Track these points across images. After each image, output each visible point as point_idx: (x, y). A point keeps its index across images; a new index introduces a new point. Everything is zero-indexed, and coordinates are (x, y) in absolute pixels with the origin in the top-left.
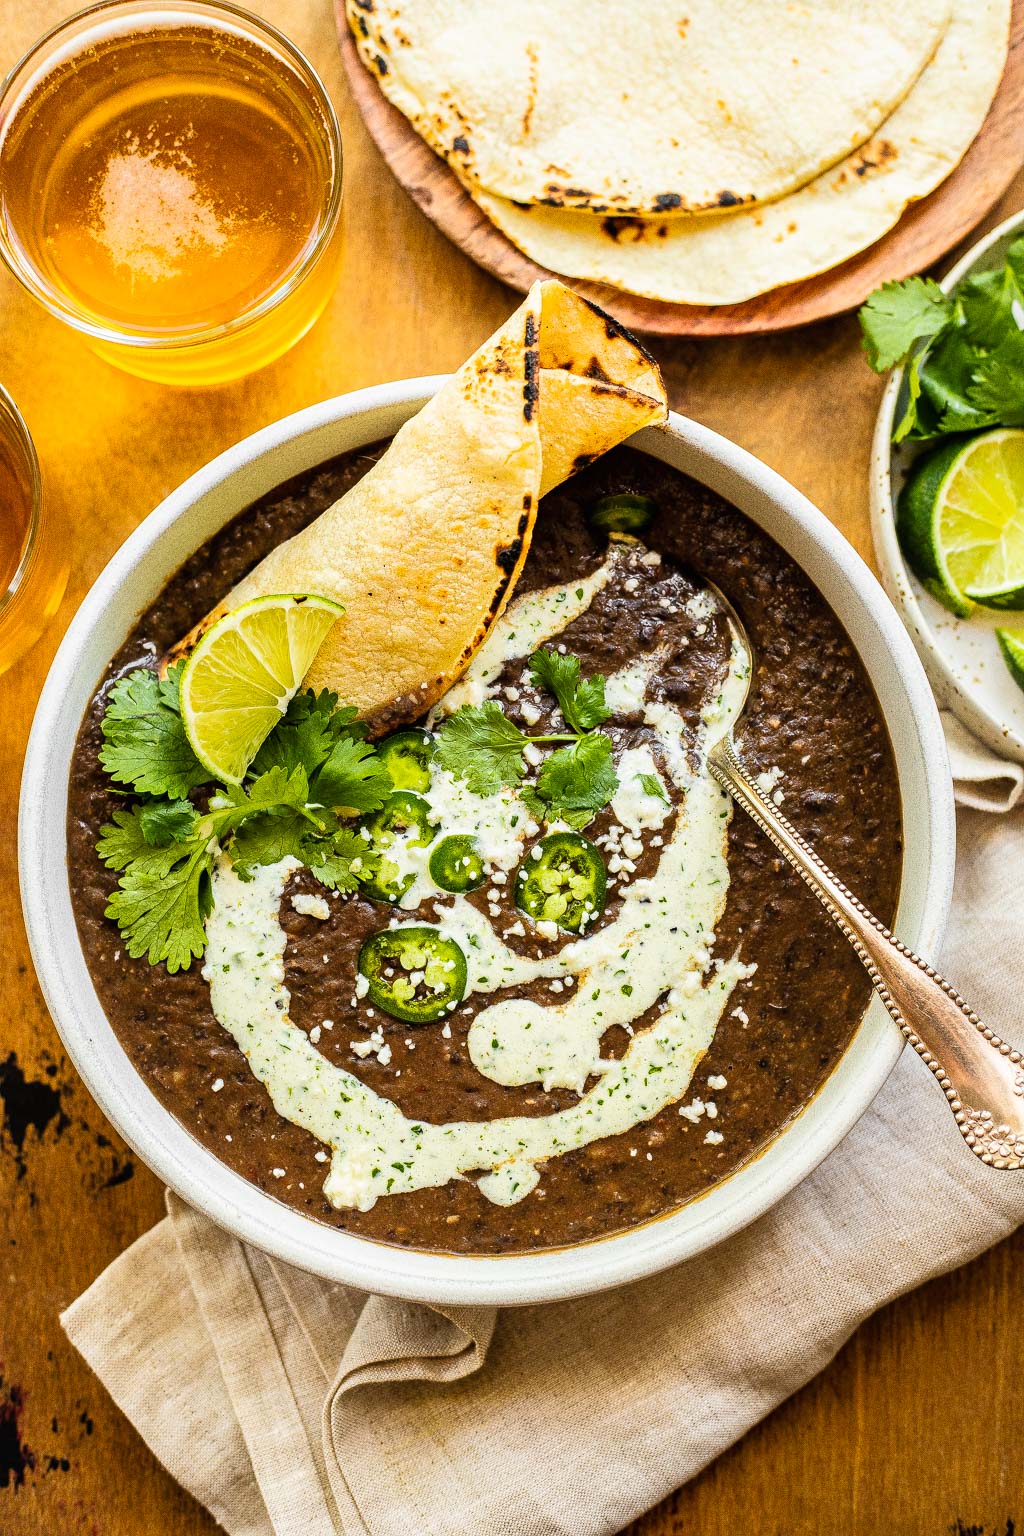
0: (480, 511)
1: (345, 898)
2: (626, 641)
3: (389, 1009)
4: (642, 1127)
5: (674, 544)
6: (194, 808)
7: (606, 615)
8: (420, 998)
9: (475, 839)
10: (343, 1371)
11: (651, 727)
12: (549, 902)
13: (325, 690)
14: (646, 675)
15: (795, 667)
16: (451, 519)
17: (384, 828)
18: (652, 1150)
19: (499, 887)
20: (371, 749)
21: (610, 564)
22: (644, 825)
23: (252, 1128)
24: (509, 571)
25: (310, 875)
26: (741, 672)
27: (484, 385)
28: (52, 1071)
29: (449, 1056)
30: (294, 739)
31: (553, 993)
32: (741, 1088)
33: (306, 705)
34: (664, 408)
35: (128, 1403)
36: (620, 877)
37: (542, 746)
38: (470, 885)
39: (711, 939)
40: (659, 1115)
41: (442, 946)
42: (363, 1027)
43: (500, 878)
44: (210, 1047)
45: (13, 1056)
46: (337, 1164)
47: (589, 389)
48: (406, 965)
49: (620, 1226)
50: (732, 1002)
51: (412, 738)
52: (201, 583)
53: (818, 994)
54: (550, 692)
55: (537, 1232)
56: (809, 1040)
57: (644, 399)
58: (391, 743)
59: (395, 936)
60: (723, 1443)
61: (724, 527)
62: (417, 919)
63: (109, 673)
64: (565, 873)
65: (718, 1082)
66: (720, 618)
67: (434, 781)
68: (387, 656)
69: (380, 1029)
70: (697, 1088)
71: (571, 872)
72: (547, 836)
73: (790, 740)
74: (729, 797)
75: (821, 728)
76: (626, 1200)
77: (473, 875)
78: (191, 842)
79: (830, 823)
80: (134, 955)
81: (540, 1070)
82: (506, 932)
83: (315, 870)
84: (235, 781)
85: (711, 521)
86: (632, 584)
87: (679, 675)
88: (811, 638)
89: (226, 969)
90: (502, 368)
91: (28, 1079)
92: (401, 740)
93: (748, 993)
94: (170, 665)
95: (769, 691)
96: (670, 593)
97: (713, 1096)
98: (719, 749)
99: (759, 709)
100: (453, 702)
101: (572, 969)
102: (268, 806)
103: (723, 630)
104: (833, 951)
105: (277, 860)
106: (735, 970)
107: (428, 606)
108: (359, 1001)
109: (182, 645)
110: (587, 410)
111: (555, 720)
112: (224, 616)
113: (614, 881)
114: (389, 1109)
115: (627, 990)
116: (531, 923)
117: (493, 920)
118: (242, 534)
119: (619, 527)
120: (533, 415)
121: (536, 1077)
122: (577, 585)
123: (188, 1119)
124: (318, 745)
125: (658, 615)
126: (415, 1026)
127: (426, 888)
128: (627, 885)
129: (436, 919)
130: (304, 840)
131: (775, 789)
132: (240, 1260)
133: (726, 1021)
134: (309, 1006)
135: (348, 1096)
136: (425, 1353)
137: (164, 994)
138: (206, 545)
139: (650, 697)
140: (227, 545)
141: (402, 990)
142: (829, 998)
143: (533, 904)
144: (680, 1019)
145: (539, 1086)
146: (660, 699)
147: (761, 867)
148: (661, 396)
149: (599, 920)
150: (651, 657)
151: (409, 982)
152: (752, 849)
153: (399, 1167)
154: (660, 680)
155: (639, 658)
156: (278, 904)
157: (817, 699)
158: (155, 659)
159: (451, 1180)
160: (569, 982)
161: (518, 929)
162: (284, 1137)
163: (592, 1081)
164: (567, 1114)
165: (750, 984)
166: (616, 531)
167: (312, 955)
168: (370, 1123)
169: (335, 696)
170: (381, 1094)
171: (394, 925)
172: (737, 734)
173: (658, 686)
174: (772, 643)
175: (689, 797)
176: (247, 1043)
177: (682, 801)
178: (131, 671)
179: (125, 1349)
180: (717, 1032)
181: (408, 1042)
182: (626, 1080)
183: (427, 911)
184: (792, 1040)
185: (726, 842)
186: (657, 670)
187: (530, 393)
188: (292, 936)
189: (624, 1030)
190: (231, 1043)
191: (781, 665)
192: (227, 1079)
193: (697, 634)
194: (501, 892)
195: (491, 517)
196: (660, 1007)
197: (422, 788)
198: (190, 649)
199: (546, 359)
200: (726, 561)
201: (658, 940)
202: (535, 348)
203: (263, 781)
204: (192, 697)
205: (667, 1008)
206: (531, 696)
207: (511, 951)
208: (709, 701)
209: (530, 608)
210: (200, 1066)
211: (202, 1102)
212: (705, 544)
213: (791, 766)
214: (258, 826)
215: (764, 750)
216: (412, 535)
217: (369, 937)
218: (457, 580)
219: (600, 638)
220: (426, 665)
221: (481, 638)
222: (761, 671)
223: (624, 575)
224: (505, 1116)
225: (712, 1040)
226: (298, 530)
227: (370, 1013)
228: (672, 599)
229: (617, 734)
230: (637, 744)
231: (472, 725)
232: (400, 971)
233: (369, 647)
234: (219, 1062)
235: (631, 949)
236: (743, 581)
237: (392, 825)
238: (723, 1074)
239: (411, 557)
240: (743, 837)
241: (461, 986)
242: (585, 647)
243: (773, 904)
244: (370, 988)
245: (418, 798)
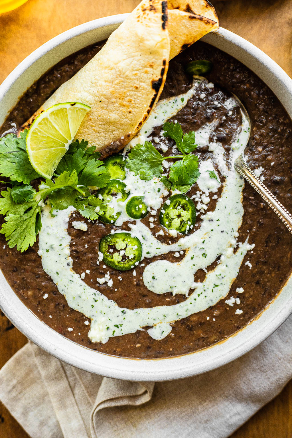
0: (145, 67)
1: (93, 222)
2: (201, 118)
3: (112, 265)
4: (211, 308)
5: (220, 80)
6: (33, 188)
7: (193, 108)
8: (124, 260)
9: (143, 197)
10: (97, 403)
11: (212, 152)
12: (173, 221)
13: (83, 140)
14: (209, 132)
15: (268, 127)
16: (133, 70)
17: (108, 194)
18: (215, 317)
19: (154, 216)
20: (102, 163)
21: (194, 88)
22: (210, 191)
23: (60, 312)
24: (157, 91)
25: (79, 213)
26: (246, 130)
27: (145, 16)
29: (135, 283)
30: (71, 159)
31: (176, 257)
32: (249, 292)
33: (76, 145)
34: (217, 24)
35: (16, 414)
36: (201, 211)
37: (169, 161)
38: (142, 216)
39: (237, 235)
40: (218, 303)
41: (132, 240)
42: (101, 273)
43: (154, 213)
44: (42, 282)
46: (93, 326)
47: (187, 18)
48: (118, 248)
49: (203, 347)
50: (245, 260)
51: (118, 158)
52: (33, 99)
53: (278, 255)
54: (171, 141)
55: (171, 350)
56: (275, 273)
57: (210, 21)
58: (110, 160)
59: (114, 236)
61: (239, 73)
62: (122, 230)
64: (179, 210)
65: (240, 290)
66: (236, 110)
67: (127, 175)
68: (107, 126)
69: (108, 273)
70: (232, 293)
71: (182, 209)
72: (172, 196)
73: (266, 156)
74: (243, 179)
75: (278, 151)
76: (206, 336)
77: (144, 212)
78: (32, 202)
79: (282, 188)
80: (11, 247)
81: (171, 287)
82: (157, 234)
83: (80, 211)
84: (49, 177)
85: (234, 70)
86: (203, 95)
87: (222, 131)
88: (274, 116)
89: (47, 251)
90: (152, 8)
92: (114, 159)
93: (251, 255)
94: (21, 132)
95: (257, 137)
96: (218, 99)
97: (238, 296)
98: (239, 160)
99: (254, 144)
100: (133, 143)
101: (183, 248)
102: (62, 187)
103: (239, 113)
104: (284, 239)
105: (66, 208)
106: (246, 247)
107: (124, 106)
108: (100, 262)
109: (26, 124)
110: (187, 26)
111: (174, 150)
112: (42, 112)
113: (199, 213)
114: (113, 304)
115: (205, 255)
116: (167, 230)
117: (151, 229)
118: (49, 79)
119: (197, 73)
120: (166, 27)
121: (170, 290)
122: (181, 96)
123: (34, 309)
124: (81, 162)
125: (213, 108)
126: (122, 271)
127: (125, 217)
128: (204, 214)
129: (129, 229)
130: (76, 200)
131: (261, 175)
133: (243, 267)
134: (80, 265)
135: (96, 299)
136: (128, 394)
137: (23, 261)
138: (35, 84)
139: (211, 140)
140: (43, 84)
141: (116, 258)
142: (283, 257)
143: (167, 223)
144: (225, 266)
145: (171, 293)
146: (215, 141)
147: (256, 206)
148: (216, 20)
149: (193, 228)
150: (211, 124)
151: (119, 254)
152: (252, 199)
153: (117, 326)
154: (215, 134)
155: (206, 125)
156: (67, 226)
157: (277, 140)
158: (16, 129)
159: (137, 331)
160: (182, 253)
161: (161, 233)
162: (72, 316)
163: (191, 291)
164: (182, 304)
165: (252, 252)
166: (196, 75)
167: (81, 245)
168: (105, 309)
169: (87, 142)
170: (109, 298)
171: (113, 232)
172: (245, 154)
173: (214, 136)
174: (259, 118)
175: (227, 179)
176: (56, 280)
177: (225, 181)
178: (6, 134)
179: (14, 394)
180: (240, 271)
181: (119, 278)
182: (205, 290)
183: (126, 226)
184: (269, 273)
185: (242, 197)
186: (213, 129)
187: (164, 18)
188: (73, 238)
189: (203, 271)
190: (50, 280)
191: (262, 127)
192: (49, 294)
193: (229, 115)
194: (154, 218)
195: (149, 69)
196: (217, 261)
197: (122, 178)
198: (29, 125)
199: (169, 5)
200: (240, 86)
201: (217, 236)
203: (60, 177)
204: (31, 145)
205: (220, 262)
206: (164, 141)
207: (159, 242)
208: (234, 141)
209: (163, 106)
210: (38, 289)
211: (39, 303)
212: (232, 79)
213: (266, 166)
214: (58, 194)
215: (256, 160)
216: (117, 77)
217: (103, 237)
218: (136, 95)
219: (191, 117)
220: (123, 129)
221: (146, 118)
222: (254, 129)
223: (200, 92)
224: (158, 305)
225: (237, 274)
226: (70, 77)
227: (104, 267)
228: (219, 101)
229: (198, 155)
230: (206, 159)
231: (141, 152)
232: (116, 250)
233: (100, 123)
234: (46, 287)
235: (206, 239)
236: (247, 94)
237: (111, 193)
238: (242, 287)
239: (117, 86)
240: (249, 195)
241: (140, 255)
242: (185, 121)
243: (261, 221)
244: (104, 257)
245: (121, 182)
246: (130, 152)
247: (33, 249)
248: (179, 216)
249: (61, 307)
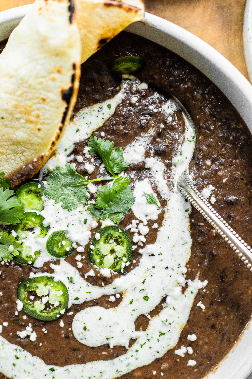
0: (52, 73)
1: (8, 264)
2: (134, 128)
3: (34, 315)
4: (158, 361)
5: (154, 79)
7: (123, 116)
8: (48, 309)
9: (67, 232)
11: (149, 169)
12: (106, 259)
14: (144, 144)
15: (217, 135)
16: (37, 78)
17: (23, 229)
18: (163, 371)
19: (81, 254)
20: (13, 193)
21: (123, 90)
22: (148, 218)
24: (68, 102)
26: (191, 139)
27: (48, 7)
29: (63, 335)
31: (111, 302)
32: (203, 339)
34: (142, 11)
36: (139, 244)
37: (97, 183)
38: (67, 254)
39: (185, 270)
40: (165, 355)
41: (56, 284)
42: (22, 325)
43: (81, 249)
48: (39, 294)
50: (197, 300)
51: (33, 185)
53: (237, 292)
54: (98, 158)
56: (234, 314)
57: (131, 8)
58: (23, 189)
59: (34, 280)
61: (177, 69)
62: (43, 272)
64: (112, 245)
65: (192, 337)
66: (178, 113)
67: (45, 205)
68: (15, 147)
70: (182, 341)
71: (115, 243)
72: (102, 227)
73: (216, 171)
74: (189, 203)
75: (231, 164)
77: (68, 249)
79: (238, 210)
81: (107, 339)
82: (86, 275)
85: (171, 66)
87: (161, 142)
88: (223, 120)
92: (27, 187)
93: (204, 295)
95: (205, 148)
96: (153, 103)
97: (190, 344)
98: (182, 178)
99: (201, 157)
100: (51, 165)
101: (119, 290)
103: (180, 118)
104: (243, 272)
106: (197, 284)
107: (31, 122)
108: (19, 312)
110: (103, 16)
111: (102, 171)
113: (136, 247)
114: (38, 361)
115: (146, 298)
116: (98, 270)
117: (79, 269)
119: (126, 72)
120: (74, 20)
121: (106, 342)
122: (107, 102)
125: (149, 114)
126: (45, 323)
127: (45, 257)
128: (142, 248)
129: (52, 271)
131: (211, 196)
133: (194, 309)
135: (18, 356)
139: (147, 154)
141: (38, 306)
142: (242, 294)
143: (98, 261)
144: (172, 310)
145: (108, 346)
146: (152, 155)
147: (207, 234)
148: (141, 6)
149: (130, 266)
150: (146, 135)
151: (42, 302)
152: (202, 226)
154: (151, 146)
155: (140, 136)
157: (228, 150)
160: (118, 296)
161: (91, 273)
163: (132, 341)
164: (122, 358)
165: (205, 290)
166: (125, 74)
168: (29, 368)
170: (34, 355)
171: (32, 275)
172: (190, 169)
173: (151, 149)
174: (205, 124)
175: (169, 203)
177: (166, 205)
180: (190, 315)
181: (44, 330)
182: (149, 340)
183: (47, 268)
184: (226, 315)
185: (189, 224)
186: (150, 141)
187: (71, 9)
189: (146, 317)
191: (210, 135)
193: (168, 122)
194: (82, 256)
195: (56, 75)
196: (162, 304)
197: (40, 209)
200: (180, 85)
201: (159, 273)
205: (165, 305)
206: (89, 159)
207: (89, 284)
208: (176, 154)
209: (85, 116)
212: (169, 78)
213: (218, 184)
215: (205, 177)
216: (19, 87)
217: (21, 281)
218: (43, 108)
219: (121, 127)
220: (35, 150)
221: (58, 137)
222: (200, 138)
223: (130, 95)
224: (93, 361)
225: (188, 318)
227: (25, 317)
228: (155, 105)
229: (133, 174)
230: (143, 178)
231: (60, 175)
232: (37, 298)
233: (6, 143)
235: (146, 279)
236: (189, 95)
237: (27, 228)
238: (195, 333)
239: (20, 99)
241: (67, 302)
242: (114, 132)
243: (213, 252)
244: (24, 306)
245: (38, 214)
246: (47, 175)
248: (112, 251)
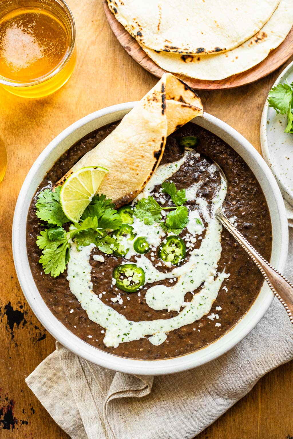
0: (149, 141)
1: (109, 256)
2: (190, 179)
3: (123, 288)
4: (197, 322)
5: (204, 151)
6: (64, 230)
7: (184, 172)
8: (131, 285)
9: (147, 238)
10: (109, 395)
11: (198, 204)
12: (169, 256)
13: (102, 194)
14: (196, 190)
15: (240, 187)
16: (140, 144)
17: (120, 235)
18: (200, 328)
19: (154, 252)
20: (116, 211)
21: (185, 157)
22: (196, 233)
23: (82, 324)
24: (158, 159)
25: (98, 249)
26: (224, 188)
27: (150, 104)
28: (21, 307)
29: (140, 302)
30: (93, 209)
31: (170, 283)
32: (226, 310)
33: (97, 198)
34: (202, 111)
35: (46, 405)
36: (189, 249)
37: (166, 210)
38: (146, 252)
39: (217, 266)
40: (202, 318)
41: (138, 269)
42: (114, 294)
43: (154, 249)
44: (69, 300)
45: (10, 303)
46: (108, 334)
47: (180, 106)
48: (127, 275)
49: (191, 351)
50: (223, 285)
51: (128, 208)
52: (65, 164)
53: (248, 282)
54: (168, 196)
55: (166, 353)
56: (245, 296)
57: (197, 108)
58: (122, 210)
59: (123, 267)
60: (221, 414)
61: (219, 146)
62: (130, 262)
63: (38, 190)
64: (173, 248)
65: (219, 308)
66: (217, 173)
67: (134, 221)
68: (120, 184)
69: (119, 294)
70: (213, 310)
71: (175, 247)
72: (168, 237)
73: (239, 208)
74: (221, 225)
75: (248, 204)
76: (192, 343)
77: (147, 249)
78: (63, 240)
79: (251, 232)
80: (46, 273)
81: (166, 306)
82: (156, 265)
83: (99, 247)
84: (76, 222)
85: (215, 144)
86: (192, 163)
87: (206, 189)
88: (244, 178)
89: (74, 277)
90: (155, 99)
91: (14, 309)
92: (124, 209)
93: (227, 282)
94: (56, 188)
95: (232, 194)
96: (203, 165)
97: (218, 312)
98: (218, 211)
99: (230, 199)
100: (139, 197)
101: (176, 276)
102: (85, 229)
103: (218, 176)
104: (252, 270)
105: (88, 245)
106: (224, 276)
107: (133, 169)
108: (113, 286)
109: (59, 182)
110: (180, 112)
111: (170, 203)
112: (72, 173)
113: (188, 250)
114: (122, 317)
115: (192, 281)
116: (164, 262)
117: (152, 261)
118: (77, 149)
119: (188, 146)
120: (164, 113)
121: (165, 308)
122: (175, 163)
123: (63, 321)
124: (100, 210)
125: (200, 172)
126: (129, 293)
127: (133, 252)
128: (192, 251)
129: (136, 261)
130: (96, 239)
131: (235, 222)
132: (78, 362)
133: (221, 291)
134: (98, 288)
135: (110, 314)
136: (133, 389)
137: (56, 285)
138: (66, 152)
139: (197, 196)
140: (72, 152)
141: (126, 283)
142: (251, 283)
143: (164, 257)
144: (207, 290)
145: (167, 310)
146: (200, 196)
147: (231, 245)
148: (201, 107)
149: (184, 261)
150: (198, 184)
151: (128, 280)
152: (228, 240)
153: (125, 335)
154: (200, 191)
155: (194, 184)
156: (89, 258)
157: (247, 196)
158: (51, 186)
159: (141, 338)
160: (175, 279)
161: (160, 264)
162: (92, 326)
163: (182, 308)
164: (175, 318)
165: (228, 280)
166: (187, 147)
167: (99, 273)
168: (116, 322)
169: (105, 196)
170: (120, 313)
171: (123, 263)
172: (223, 206)
173: (200, 192)
174: (233, 180)
175: (209, 225)
176: (80, 299)
177: (207, 226)
178: (44, 189)
179: (44, 389)
180: (218, 294)
181: (128, 298)
182: (192, 308)
183: (133, 259)
184: (241, 296)
185: (220, 238)
186: (199, 188)
187: (163, 106)
188: (93, 267)
189: (191, 293)
190: (76, 299)
191: (236, 186)
192: (74, 309)
193: (211, 177)
194: (155, 254)
195: (152, 143)
196: (202, 286)
197: (131, 223)
198: (62, 183)
199: (167, 96)
200: (219, 156)
201: (201, 267)
202: (164, 93)
203: (85, 222)
204: (64, 197)
205: (204, 287)
206: (163, 196)
207: (158, 271)
208: (215, 197)
209: (162, 170)
210: (66, 306)
211: (67, 316)
212: (213, 151)
213: (239, 215)
214: (82, 235)
215: (231, 211)
216: (128, 149)
217: (116, 267)
218: (142, 162)
219: (183, 178)
220: (132, 187)
221: (149, 179)
222: (230, 188)
223: (189, 160)
224: (157, 319)
225: (217, 296)
226: (93, 148)
227: (117, 289)
228: (204, 167)
229: (188, 207)
230: (194, 210)
231: (145, 204)
232: (125, 277)
233: (115, 182)
234: (72, 304)
235: (193, 270)
236: (224, 161)
237: (122, 234)
238: (220, 306)
239: (128, 155)
240: (226, 236)
241: (143, 281)
242: (178, 181)
243: (234, 256)
244: (116, 282)
245: (130, 226)
247: (63, 275)
248: (173, 252)
249: (83, 320)
